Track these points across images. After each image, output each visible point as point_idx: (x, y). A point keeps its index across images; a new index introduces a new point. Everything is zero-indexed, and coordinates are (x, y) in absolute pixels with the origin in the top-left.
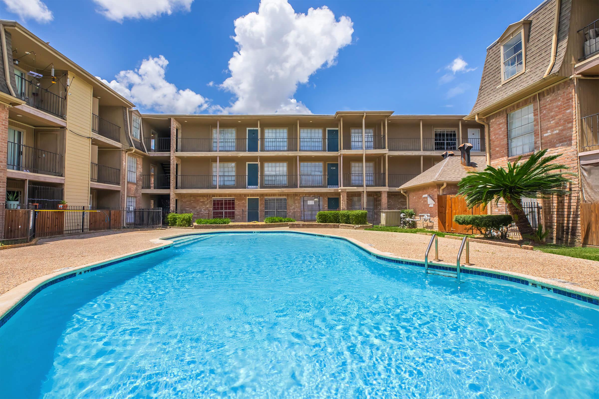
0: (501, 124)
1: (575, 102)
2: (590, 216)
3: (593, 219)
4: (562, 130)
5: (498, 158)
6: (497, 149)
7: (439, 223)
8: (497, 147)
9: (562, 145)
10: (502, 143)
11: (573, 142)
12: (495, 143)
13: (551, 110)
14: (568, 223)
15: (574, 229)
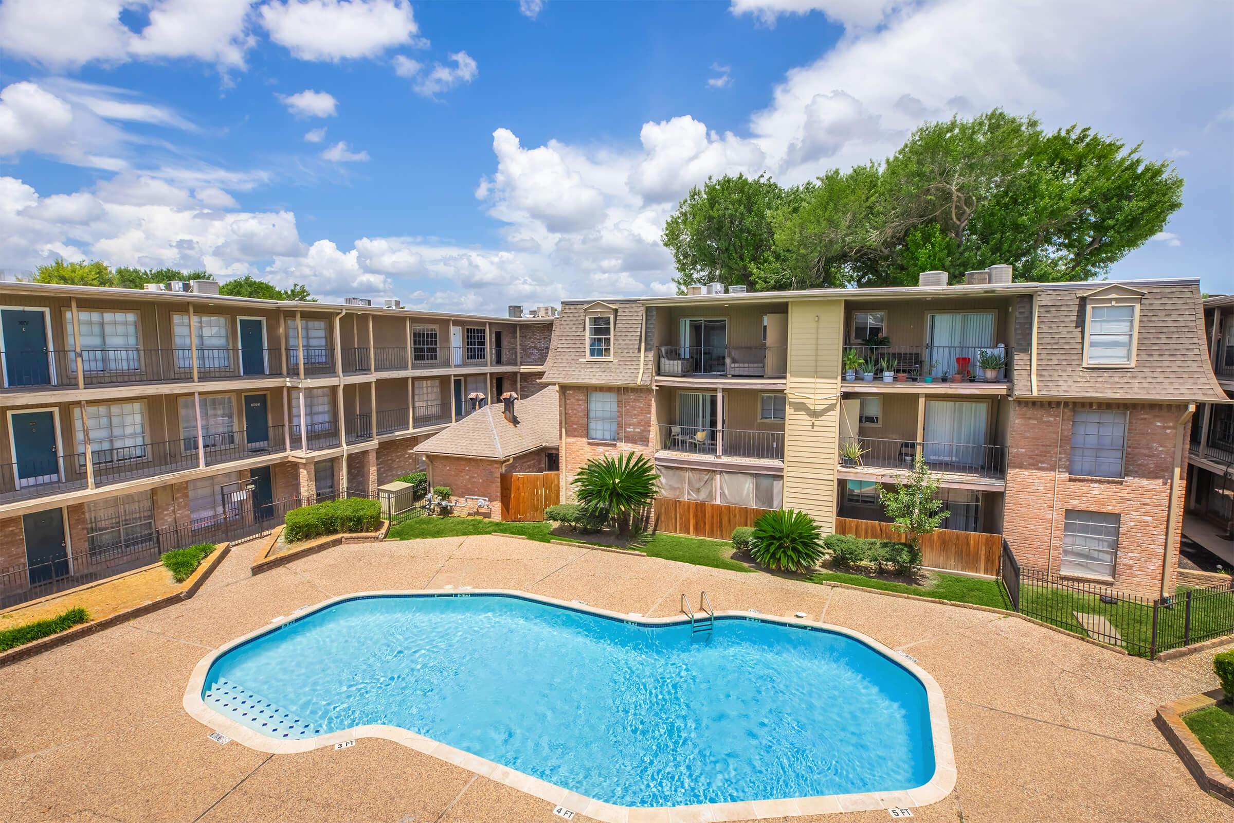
0: (581, 400)
1: (654, 409)
2: (661, 507)
3: (663, 511)
4: (643, 431)
5: (575, 436)
6: (575, 426)
7: (502, 510)
8: (576, 424)
9: (642, 445)
10: (581, 422)
11: (650, 444)
12: (572, 419)
13: (634, 408)
14: (643, 513)
15: (648, 518)
